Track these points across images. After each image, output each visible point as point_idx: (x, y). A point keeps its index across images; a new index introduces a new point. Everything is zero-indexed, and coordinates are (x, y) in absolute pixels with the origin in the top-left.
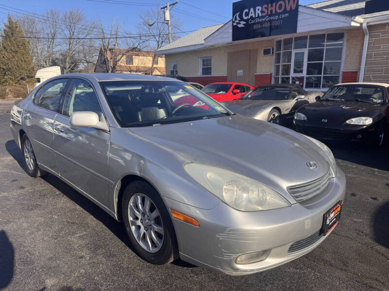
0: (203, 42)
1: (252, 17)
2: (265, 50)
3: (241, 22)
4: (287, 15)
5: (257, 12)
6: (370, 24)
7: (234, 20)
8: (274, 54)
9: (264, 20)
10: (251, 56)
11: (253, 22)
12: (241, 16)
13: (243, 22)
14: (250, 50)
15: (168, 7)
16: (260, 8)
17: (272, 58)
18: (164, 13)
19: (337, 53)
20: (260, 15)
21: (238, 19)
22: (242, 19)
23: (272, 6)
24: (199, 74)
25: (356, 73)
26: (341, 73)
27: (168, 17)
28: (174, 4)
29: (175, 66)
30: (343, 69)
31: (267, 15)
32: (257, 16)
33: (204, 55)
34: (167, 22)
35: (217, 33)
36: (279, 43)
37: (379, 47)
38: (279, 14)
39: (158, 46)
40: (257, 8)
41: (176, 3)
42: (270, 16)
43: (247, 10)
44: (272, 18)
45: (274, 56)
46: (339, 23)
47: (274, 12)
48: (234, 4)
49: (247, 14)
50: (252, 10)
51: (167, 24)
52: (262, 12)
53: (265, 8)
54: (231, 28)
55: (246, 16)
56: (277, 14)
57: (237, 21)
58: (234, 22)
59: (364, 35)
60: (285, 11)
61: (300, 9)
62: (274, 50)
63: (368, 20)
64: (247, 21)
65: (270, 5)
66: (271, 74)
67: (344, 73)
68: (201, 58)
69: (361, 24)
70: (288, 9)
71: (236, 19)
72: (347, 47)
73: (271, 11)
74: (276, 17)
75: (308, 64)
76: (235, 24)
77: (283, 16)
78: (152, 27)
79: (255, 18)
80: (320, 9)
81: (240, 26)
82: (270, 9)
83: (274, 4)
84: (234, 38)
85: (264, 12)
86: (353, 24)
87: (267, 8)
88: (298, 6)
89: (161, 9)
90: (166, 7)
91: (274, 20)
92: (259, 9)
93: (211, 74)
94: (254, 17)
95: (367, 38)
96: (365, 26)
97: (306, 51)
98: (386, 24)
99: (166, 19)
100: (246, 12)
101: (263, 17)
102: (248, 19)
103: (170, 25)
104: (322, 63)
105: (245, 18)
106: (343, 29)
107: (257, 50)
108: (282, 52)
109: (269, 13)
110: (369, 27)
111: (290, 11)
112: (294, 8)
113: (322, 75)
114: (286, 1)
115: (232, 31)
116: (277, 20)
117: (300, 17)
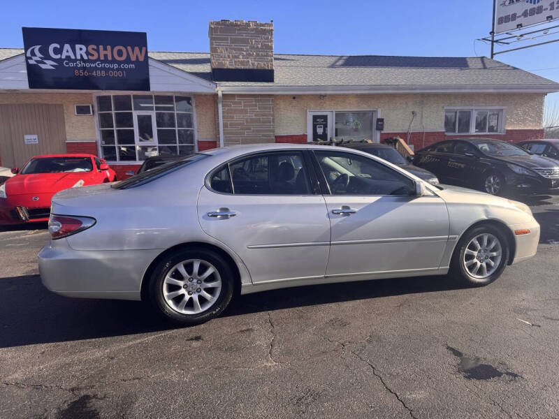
1: (68, 57)
2: (78, 107)
3: (45, 61)
4: (132, 66)
5: (78, 52)
6: (224, 93)
7: (29, 54)
8: (96, 113)
9: (93, 65)
10: (53, 116)
11: (71, 65)
12: (44, 52)
13: (50, 62)
16: (84, 47)
17: (92, 120)
19: (188, 120)
20: (85, 57)
21: (39, 55)
22: (48, 57)
23: (105, 49)
26: (196, 144)
30: (198, 137)
31: (98, 59)
32: (79, 57)
36: (104, 99)
37: (233, 118)
38: (119, 63)
40: (78, 47)
42: (102, 62)
43: (57, 46)
44: (107, 66)
47: (110, 58)
48: (25, 30)
49: (58, 51)
50: (67, 47)
52: (88, 53)
53: (93, 49)
54: (25, 67)
55: (56, 54)
56: (114, 61)
57: (35, 59)
58: (31, 58)
59: (218, 103)
60: (128, 61)
61: (151, 62)
62: (96, 109)
63: (223, 89)
64: (59, 61)
65: (101, 47)
66: (96, 143)
70: (133, 58)
71: (33, 53)
73: (106, 56)
74: (116, 66)
75: (158, 130)
76: (31, 62)
77: (126, 66)
79: (76, 60)
81: (43, 66)
82: (102, 52)
83: (109, 47)
85: (92, 55)
87: (97, 50)
88: (147, 57)
91: (113, 69)
92: (81, 49)
94: (73, 57)
95: (221, 106)
96: (220, 94)
97: (153, 114)
100: (55, 48)
101: (89, 61)
104: (175, 130)
105: (55, 57)
106: (191, 93)
107: (61, 106)
108: (113, 112)
109: (102, 58)
110: (223, 95)
111: (137, 62)
112: (141, 59)
113: (178, 145)
114: (129, 48)
115: (26, 72)
116: (118, 70)
117: (152, 72)
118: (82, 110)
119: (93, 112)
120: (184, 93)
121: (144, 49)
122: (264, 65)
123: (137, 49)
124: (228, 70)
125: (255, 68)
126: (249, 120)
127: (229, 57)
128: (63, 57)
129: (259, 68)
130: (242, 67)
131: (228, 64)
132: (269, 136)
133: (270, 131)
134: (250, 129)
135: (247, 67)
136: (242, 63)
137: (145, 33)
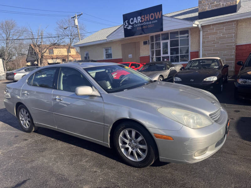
0: (106, 38)
1: (135, 23)
2: (144, 42)
3: (129, 26)
4: (156, 21)
5: (138, 20)
6: (202, 25)
7: (124, 25)
8: (150, 44)
9: (143, 24)
10: (136, 46)
11: (136, 26)
12: (128, 22)
13: (130, 26)
14: (135, 43)
15: (76, 17)
16: (140, 17)
17: (148, 47)
18: (74, 21)
19: (186, 42)
21: (127, 24)
22: (129, 24)
23: (147, 16)
24: (104, 58)
25: (198, 52)
26: (189, 54)
27: (77, 23)
28: (80, 15)
29: (87, 54)
30: (190, 50)
31: (145, 21)
32: (138, 22)
33: (107, 47)
34: (76, 26)
35: (114, 33)
36: (152, 37)
37: (208, 38)
38: (151, 21)
39: (71, 41)
40: (138, 17)
41: (82, 14)
42: (146, 22)
43: (132, 19)
44: (147, 23)
45: (150, 45)
46: (186, 25)
47: (148, 20)
48: (124, 15)
49: (132, 21)
50: (135, 18)
51: (77, 27)
52: (141, 20)
53: (143, 17)
54: (123, 29)
55: (132, 22)
56: (150, 20)
57: (126, 26)
59: (199, 31)
60: (155, 19)
61: (164, 18)
62: (150, 42)
63: (201, 23)
64: (132, 25)
65: (146, 16)
66: (149, 56)
67: (191, 52)
68: (105, 48)
69: (198, 25)
70: (157, 18)
71: (126, 24)
72: (191, 38)
73: (147, 19)
74: (150, 23)
75: (171, 49)
76: (125, 27)
77: (154, 22)
78: (66, 30)
79: (138, 23)
80: (172, 17)
81: (128, 28)
82: (146, 18)
83: (148, 15)
84: (126, 36)
85: (143, 20)
86: (194, 25)
87: (144, 17)
88: (162, 16)
89: (72, 18)
90: (75, 17)
91: (149, 24)
92: (139, 18)
93: (112, 58)
94: (137, 22)
95: (201, 32)
96: (200, 26)
97: (169, 41)
98: (210, 24)
99: (76, 25)
100: (132, 20)
101: (142, 23)
102: (133, 24)
104: (178, 48)
105: (131, 23)
106: (188, 28)
107: (139, 42)
108: (154, 42)
109: (146, 20)
110: (202, 26)
112: (160, 17)
113: (179, 55)
114: (155, 13)
115: (123, 31)
116: (151, 24)
117: (164, 22)
118: (145, 43)
119: (149, 43)
120: (184, 28)
121: (161, 12)
122: (231, 3)
123: (158, 13)
124: (208, 12)
125: (224, 6)
126: (218, 38)
127: (208, 4)
128: (134, 23)
129: (227, 6)
130: (216, 8)
131: (207, 9)
132: (232, 46)
133: (233, 43)
134: (219, 43)
135: (219, 7)
136: (216, 6)
137: (162, 5)
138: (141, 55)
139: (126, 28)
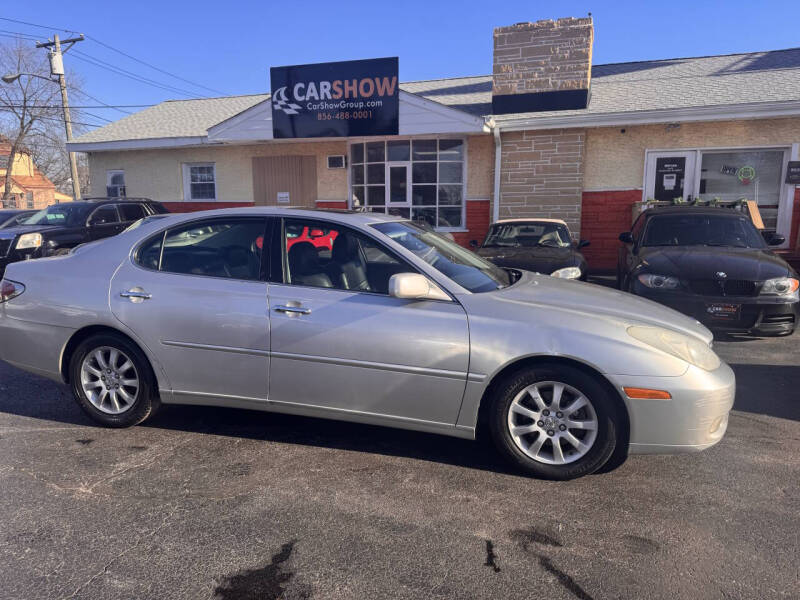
0: (206, 134)
1: (312, 98)
2: (330, 159)
3: (290, 105)
4: (380, 103)
5: (322, 90)
6: (505, 130)
7: (275, 99)
8: (350, 168)
9: (337, 106)
10: (301, 171)
11: (315, 107)
12: (289, 94)
13: (295, 106)
14: (302, 157)
15: (58, 45)
16: (328, 84)
17: (345, 175)
18: (50, 57)
19: (456, 171)
20: (329, 97)
21: (285, 99)
22: (291, 100)
23: (351, 84)
25: (488, 202)
26: (464, 205)
27: (59, 68)
28: (74, 41)
29: (117, 179)
30: (467, 195)
31: (343, 98)
32: (322, 97)
33: (197, 159)
34: (57, 77)
35: (238, 120)
36: (357, 150)
37: (517, 166)
38: (365, 100)
39: (23, 128)
40: (322, 84)
41: (81, 39)
42: (347, 101)
43: (302, 85)
44: (352, 105)
45: (349, 171)
46: (466, 125)
47: (355, 95)
48: (273, 70)
49: (302, 92)
50: (312, 86)
51: (59, 82)
52: (332, 91)
53: (338, 85)
54: (270, 112)
55: (300, 95)
56: (360, 99)
57: (283, 103)
58: (276, 103)
59: (494, 145)
60: (375, 97)
61: (402, 96)
62: (349, 160)
63: (502, 124)
64: (302, 104)
65: (347, 82)
66: (346, 202)
67: (469, 203)
68: (188, 164)
69: (492, 129)
70: (381, 93)
71: (279, 98)
72: (469, 162)
73: (351, 93)
74: (361, 105)
75: (414, 187)
76: (277, 107)
77: (373, 104)
78: (9, 85)
79: (320, 100)
81: (288, 111)
82: (347, 88)
83: (355, 82)
84: (277, 134)
85: (337, 93)
86: (487, 130)
87: (342, 87)
88: (397, 90)
89: (38, 46)
90: (54, 44)
91: (357, 110)
92: (325, 87)
93: (214, 197)
94: (317, 98)
95: (499, 150)
96: (497, 132)
97: (409, 165)
98: (523, 132)
99: (56, 72)
100: (300, 89)
101: (333, 101)
102: (305, 102)
103: (63, 85)
104: (435, 186)
105: (300, 99)
106: (463, 135)
107: (315, 157)
108: (365, 164)
109: (347, 96)
110: (502, 134)
111: (385, 98)
112: (390, 93)
113: (437, 206)
114: (377, 80)
115: (271, 119)
116: (363, 109)
117: (403, 109)
118: (335, 162)
119: (346, 164)
120: (451, 134)
121: (394, 78)
122: (573, 83)
123: (386, 79)
124: (516, 96)
125: (558, 89)
126: (541, 169)
127: (518, 77)
128: (307, 99)
129: (564, 88)
130: (538, 90)
131: (516, 88)
132: (574, 192)
133: (575, 184)
134: (541, 182)
135: (545, 90)
136: (537, 84)
137: (397, 58)
138: (319, 196)
139: (278, 110)
